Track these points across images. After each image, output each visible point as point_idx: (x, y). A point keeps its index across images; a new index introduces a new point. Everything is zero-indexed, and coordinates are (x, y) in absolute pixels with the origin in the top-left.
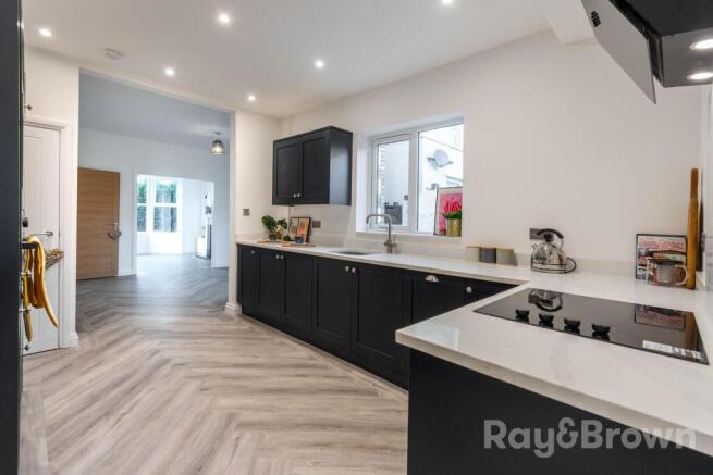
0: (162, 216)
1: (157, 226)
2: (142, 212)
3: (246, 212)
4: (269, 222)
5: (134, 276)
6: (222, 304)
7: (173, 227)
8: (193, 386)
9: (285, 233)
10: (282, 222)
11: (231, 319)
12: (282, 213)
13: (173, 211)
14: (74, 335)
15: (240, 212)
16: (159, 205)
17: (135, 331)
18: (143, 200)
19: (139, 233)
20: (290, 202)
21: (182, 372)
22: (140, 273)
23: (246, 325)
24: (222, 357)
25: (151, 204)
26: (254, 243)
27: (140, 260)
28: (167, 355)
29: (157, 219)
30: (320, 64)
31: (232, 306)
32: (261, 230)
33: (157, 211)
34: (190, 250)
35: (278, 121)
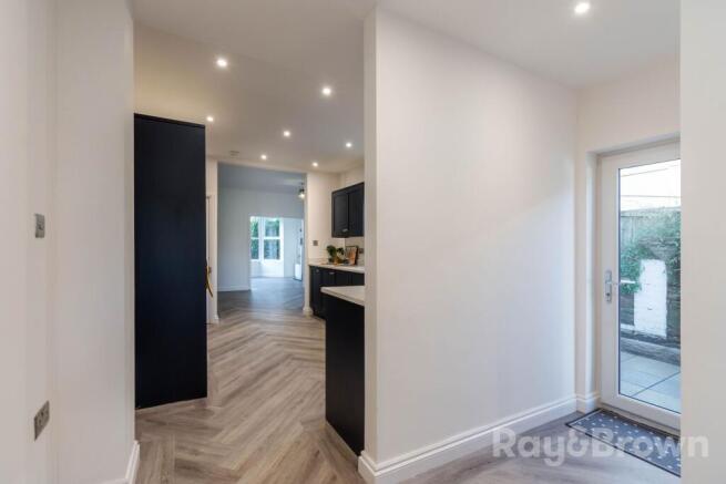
0: (270, 247)
1: (266, 256)
2: (256, 243)
3: (315, 243)
4: (331, 250)
5: (249, 292)
6: (301, 309)
7: (278, 257)
8: (275, 343)
9: (343, 257)
10: (340, 250)
11: (305, 316)
12: (341, 243)
13: (278, 243)
14: (216, 317)
15: (311, 243)
16: (268, 238)
17: (247, 319)
18: (257, 235)
19: (253, 261)
20: (345, 235)
21: (270, 338)
22: (253, 289)
23: (314, 321)
24: (294, 334)
25: (262, 238)
26: (319, 264)
27: (253, 281)
28: (263, 330)
29: (266, 249)
30: (349, 145)
31: (307, 309)
32: (327, 256)
33: (266, 243)
34: (290, 274)
35: (338, 176)
